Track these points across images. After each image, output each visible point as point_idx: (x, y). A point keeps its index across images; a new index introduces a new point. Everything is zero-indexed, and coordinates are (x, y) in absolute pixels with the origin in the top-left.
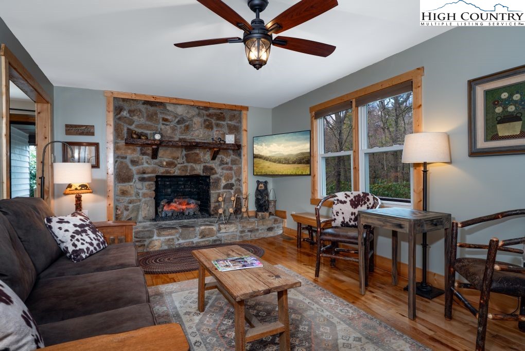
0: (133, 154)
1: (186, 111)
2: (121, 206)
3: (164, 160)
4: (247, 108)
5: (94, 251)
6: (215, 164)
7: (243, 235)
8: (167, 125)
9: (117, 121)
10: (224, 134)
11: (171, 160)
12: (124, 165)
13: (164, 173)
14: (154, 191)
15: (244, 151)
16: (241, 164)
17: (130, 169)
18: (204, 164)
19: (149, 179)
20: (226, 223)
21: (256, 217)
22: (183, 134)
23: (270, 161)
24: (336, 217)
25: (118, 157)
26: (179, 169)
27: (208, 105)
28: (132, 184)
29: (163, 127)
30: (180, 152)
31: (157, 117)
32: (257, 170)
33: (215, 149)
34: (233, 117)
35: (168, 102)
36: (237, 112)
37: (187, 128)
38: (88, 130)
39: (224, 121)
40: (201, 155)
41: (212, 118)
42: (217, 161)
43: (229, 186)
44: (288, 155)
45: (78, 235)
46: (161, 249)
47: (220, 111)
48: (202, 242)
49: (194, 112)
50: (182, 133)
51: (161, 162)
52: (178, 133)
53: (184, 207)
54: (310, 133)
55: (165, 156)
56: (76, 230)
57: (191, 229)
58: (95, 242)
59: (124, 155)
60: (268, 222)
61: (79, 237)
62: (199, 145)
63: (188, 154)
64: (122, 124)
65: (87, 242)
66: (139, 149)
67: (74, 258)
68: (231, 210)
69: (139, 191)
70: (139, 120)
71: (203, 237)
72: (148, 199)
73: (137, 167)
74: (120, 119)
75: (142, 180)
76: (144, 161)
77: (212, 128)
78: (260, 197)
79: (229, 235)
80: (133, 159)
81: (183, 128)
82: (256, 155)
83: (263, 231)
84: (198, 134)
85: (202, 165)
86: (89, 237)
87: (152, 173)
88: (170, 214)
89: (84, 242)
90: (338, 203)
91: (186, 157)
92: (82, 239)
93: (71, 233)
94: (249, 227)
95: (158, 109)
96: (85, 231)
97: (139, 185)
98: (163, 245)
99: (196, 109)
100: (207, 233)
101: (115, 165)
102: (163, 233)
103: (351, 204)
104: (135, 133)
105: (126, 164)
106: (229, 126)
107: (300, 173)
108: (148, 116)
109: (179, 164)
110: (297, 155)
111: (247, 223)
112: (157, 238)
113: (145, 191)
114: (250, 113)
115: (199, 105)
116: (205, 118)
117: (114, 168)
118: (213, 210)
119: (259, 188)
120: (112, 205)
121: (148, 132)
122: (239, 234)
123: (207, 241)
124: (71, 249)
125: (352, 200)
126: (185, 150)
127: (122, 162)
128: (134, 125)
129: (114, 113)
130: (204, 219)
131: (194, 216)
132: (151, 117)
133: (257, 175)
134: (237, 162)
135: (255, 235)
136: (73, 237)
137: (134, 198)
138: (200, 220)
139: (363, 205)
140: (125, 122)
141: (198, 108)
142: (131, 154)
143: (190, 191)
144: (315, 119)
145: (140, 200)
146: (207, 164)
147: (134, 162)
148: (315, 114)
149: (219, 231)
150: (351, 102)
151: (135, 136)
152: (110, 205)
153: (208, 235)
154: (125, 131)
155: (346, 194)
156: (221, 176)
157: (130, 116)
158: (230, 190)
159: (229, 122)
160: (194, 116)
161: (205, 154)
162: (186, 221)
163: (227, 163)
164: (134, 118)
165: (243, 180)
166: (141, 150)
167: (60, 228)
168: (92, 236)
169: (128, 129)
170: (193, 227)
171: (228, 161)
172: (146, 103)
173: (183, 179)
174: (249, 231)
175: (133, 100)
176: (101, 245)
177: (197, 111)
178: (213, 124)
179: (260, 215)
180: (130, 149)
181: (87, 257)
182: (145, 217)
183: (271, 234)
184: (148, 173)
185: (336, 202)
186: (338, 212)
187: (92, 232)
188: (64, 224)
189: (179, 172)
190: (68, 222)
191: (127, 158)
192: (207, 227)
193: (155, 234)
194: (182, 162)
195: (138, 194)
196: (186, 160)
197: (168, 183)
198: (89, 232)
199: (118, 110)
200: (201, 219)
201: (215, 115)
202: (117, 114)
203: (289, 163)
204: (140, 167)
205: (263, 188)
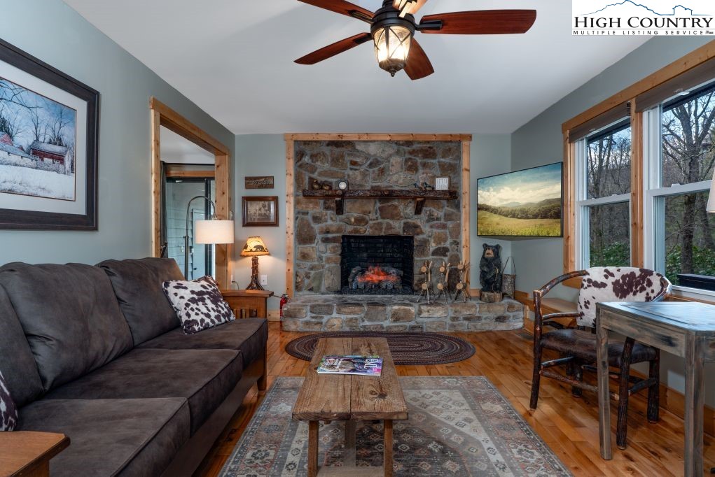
0: (316, 208)
1: (381, 150)
2: (302, 273)
3: (352, 216)
4: (469, 137)
5: (211, 324)
6: (420, 221)
7: (455, 323)
8: (356, 170)
9: (298, 169)
10: (434, 177)
11: (361, 215)
12: (305, 222)
13: (352, 232)
14: (340, 255)
15: (465, 201)
16: (460, 219)
17: (312, 228)
18: (405, 220)
19: (334, 240)
20: (431, 304)
21: (480, 299)
22: (377, 180)
23: (500, 214)
24: (584, 310)
25: (299, 213)
26: (371, 228)
27: (411, 139)
28: (314, 245)
29: (351, 173)
30: (372, 204)
31: (344, 160)
32: (481, 228)
33: (418, 199)
34: (447, 152)
35: (357, 139)
36: (453, 144)
37: (382, 171)
38: (267, 183)
39: (435, 158)
40: (401, 207)
41: (418, 157)
42: (424, 216)
43: (441, 252)
44: (527, 205)
45: (194, 303)
46: (341, 330)
47: (428, 145)
48: (395, 326)
49: (390, 150)
50: (374, 179)
51: (349, 218)
52: (370, 179)
53: (381, 278)
54: (561, 168)
55: (353, 210)
56: (193, 298)
57: (380, 308)
58: (213, 314)
59: (305, 210)
60: (499, 308)
61: (194, 306)
62: (395, 195)
63: (383, 207)
64: (304, 172)
65: (202, 313)
66: (322, 201)
67: (185, 330)
68: (440, 286)
69: (323, 255)
70: (323, 166)
71: (397, 320)
72: (333, 265)
73: (320, 225)
74: (300, 166)
75: (326, 240)
76: (328, 217)
77: (417, 170)
78: (486, 269)
79: (433, 322)
80: (315, 215)
81: (377, 172)
82: (481, 205)
83: (488, 321)
84: (398, 179)
85: (403, 221)
86: (206, 307)
87: (337, 232)
88: (363, 286)
89: (199, 313)
90: (589, 286)
91: (380, 210)
92: (197, 309)
93: (186, 301)
94: (467, 313)
95: (344, 150)
96: (203, 300)
97: (322, 247)
98: (344, 325)
99: (394, 145)
100: (402, 315)
101: (295, 223)
102: (344, 310)
103: (615, 290)
104: (317, 183)
105: (307, 221)
106: (442, 166)
107: (544, 233)
108: (333, 160)
109: (371, 220)
110: (541, 204)
111: (463, 307)
112: (337, 316)
113: (329, 254)
114: (474, 144)
115: (398, 139)
116: (408, 156)
117: (295, 227)
118: (416, 285)
119: (486, 256)
120: (292, 271)
121: (334, 180)
122: (449, 321)
123: (402, 326)
124: (184, 318)
125: (617, 281)
126: (380, 201)
127: (302, 219)
128: (316, 173)
129: (295, 160)
130: (404, 296)
131: (394, 291)
132: (336, 161)
133: (481, 236)
134: (454, 217)
135: (475, 326)
136: (187, 305)
137: (316, 263)
138: (398, 298)
139: (638, 294)
140: (307, 170)
141: (397, 143)
142: (313, 208)
143: (392, 257)
144: (570, 142)
145: (323, 267)
146: (409, 221)
147: (316, 219)
148: (570, 135)
149: (419, 314)
150: (629, 105)
151: (316, 186)
152: (289, 270)
153: (403, 318)
154: (306, 181)
155: (606, 271)
156: (430, 237)
157: (312, 162)
158: (443, 257)
159: (442, 160)
160: (391, 156)
161: (406, 206)
162: (379, 296)
163: (437, 219)
164: (317, 163)
165: (463, 243)
166: (325, 203)
167: (176, 294)
168: (211, 305)
169: (311, 179)
170: (383, 305)
171: (439, 216)
172: (331, 143)
173: (382, 240)
174: (466, 319)
175: (316, 141)
176: (222, 318)
177: (396, 147)
178: (419, 164)
179: (486, 296)
180: (311, 203)
181: (199, 330)
182: (329, 287)
183: (502, 327)
184: (333, 232)
185: (586, 284)
186: (588, 302)
187: (211, 301)
188: (181, 289)
189: (371, 231)
190: (186, 288)
191: (309, 214)
192: (403, 307)
193: (335, 310)
194: (375, 217)
195: (320, 258)
196: (381, 215)
197: (363, 245)
198: (208, 301)
199: (299, 155)
200: (400, 296)
201: (421, 150)
202: (298, 161)
203: (527, 218)
204: (323, 225)
205: (492, 255)
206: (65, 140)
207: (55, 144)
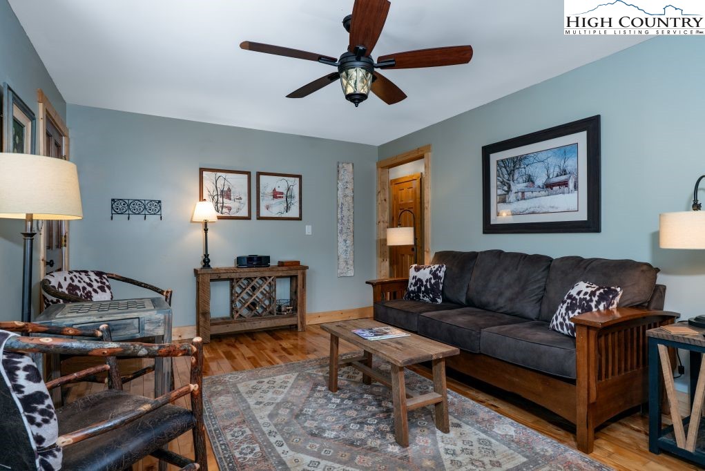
206: (569, 169)
207: (561, 175)
